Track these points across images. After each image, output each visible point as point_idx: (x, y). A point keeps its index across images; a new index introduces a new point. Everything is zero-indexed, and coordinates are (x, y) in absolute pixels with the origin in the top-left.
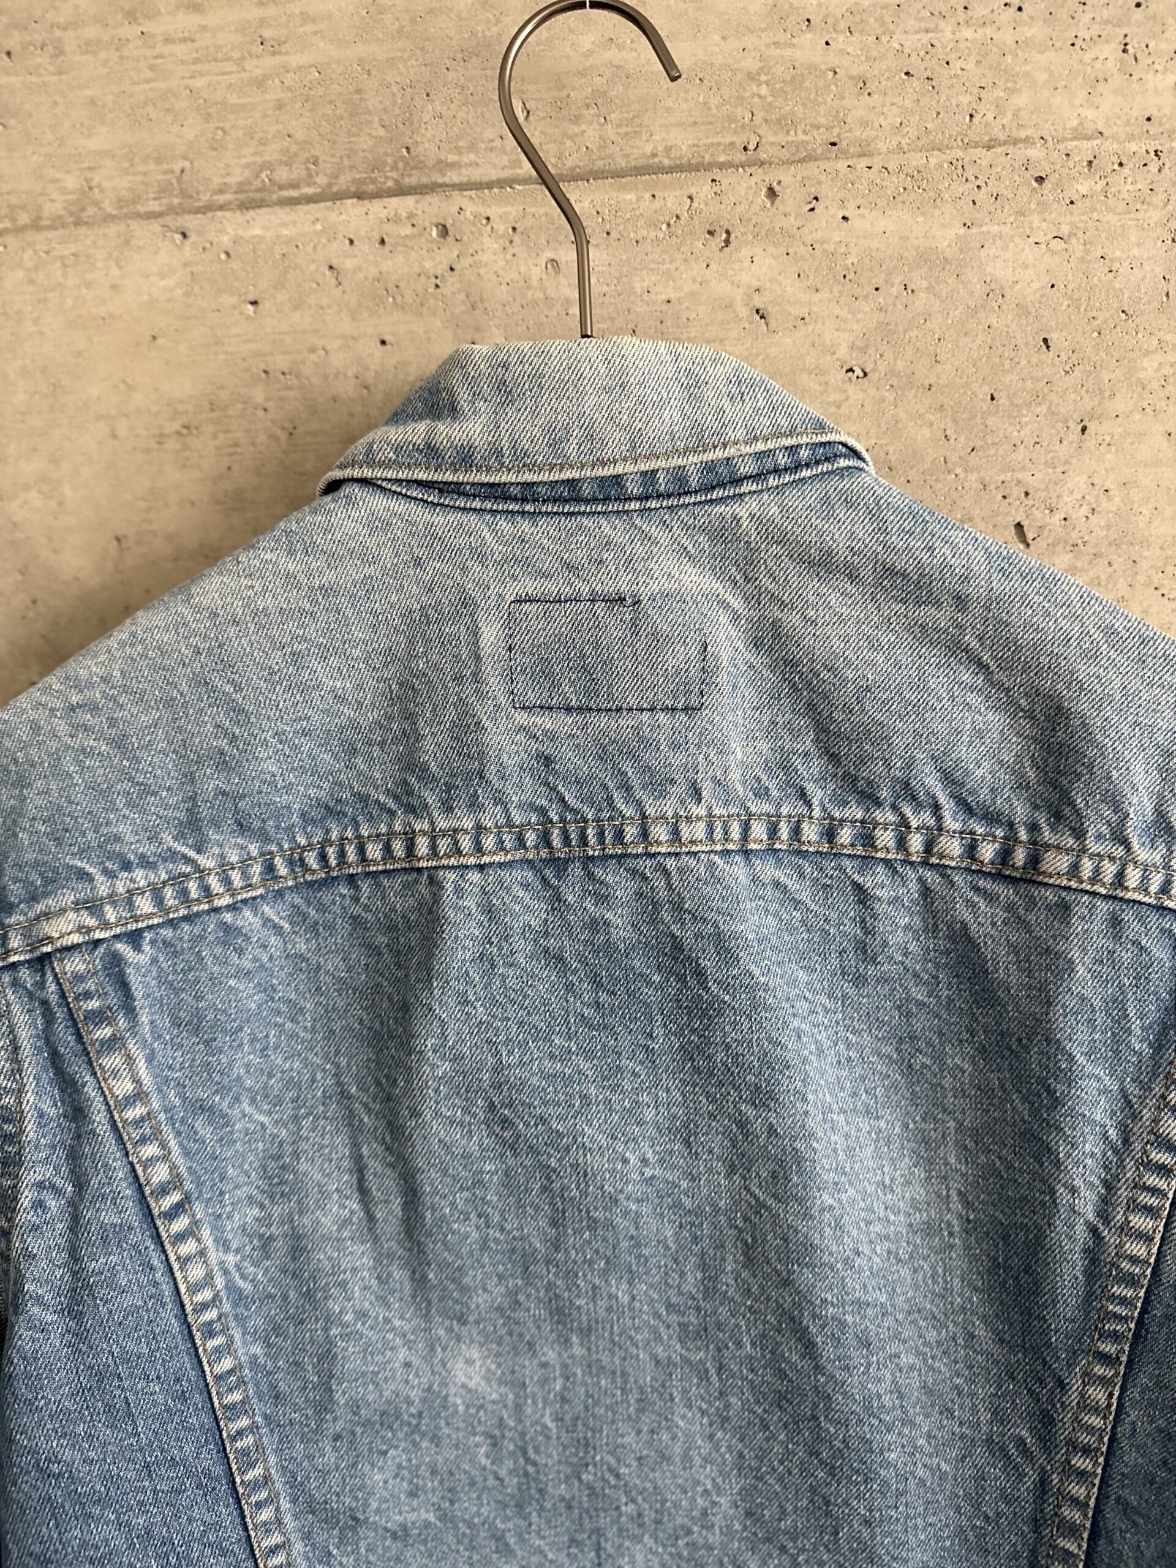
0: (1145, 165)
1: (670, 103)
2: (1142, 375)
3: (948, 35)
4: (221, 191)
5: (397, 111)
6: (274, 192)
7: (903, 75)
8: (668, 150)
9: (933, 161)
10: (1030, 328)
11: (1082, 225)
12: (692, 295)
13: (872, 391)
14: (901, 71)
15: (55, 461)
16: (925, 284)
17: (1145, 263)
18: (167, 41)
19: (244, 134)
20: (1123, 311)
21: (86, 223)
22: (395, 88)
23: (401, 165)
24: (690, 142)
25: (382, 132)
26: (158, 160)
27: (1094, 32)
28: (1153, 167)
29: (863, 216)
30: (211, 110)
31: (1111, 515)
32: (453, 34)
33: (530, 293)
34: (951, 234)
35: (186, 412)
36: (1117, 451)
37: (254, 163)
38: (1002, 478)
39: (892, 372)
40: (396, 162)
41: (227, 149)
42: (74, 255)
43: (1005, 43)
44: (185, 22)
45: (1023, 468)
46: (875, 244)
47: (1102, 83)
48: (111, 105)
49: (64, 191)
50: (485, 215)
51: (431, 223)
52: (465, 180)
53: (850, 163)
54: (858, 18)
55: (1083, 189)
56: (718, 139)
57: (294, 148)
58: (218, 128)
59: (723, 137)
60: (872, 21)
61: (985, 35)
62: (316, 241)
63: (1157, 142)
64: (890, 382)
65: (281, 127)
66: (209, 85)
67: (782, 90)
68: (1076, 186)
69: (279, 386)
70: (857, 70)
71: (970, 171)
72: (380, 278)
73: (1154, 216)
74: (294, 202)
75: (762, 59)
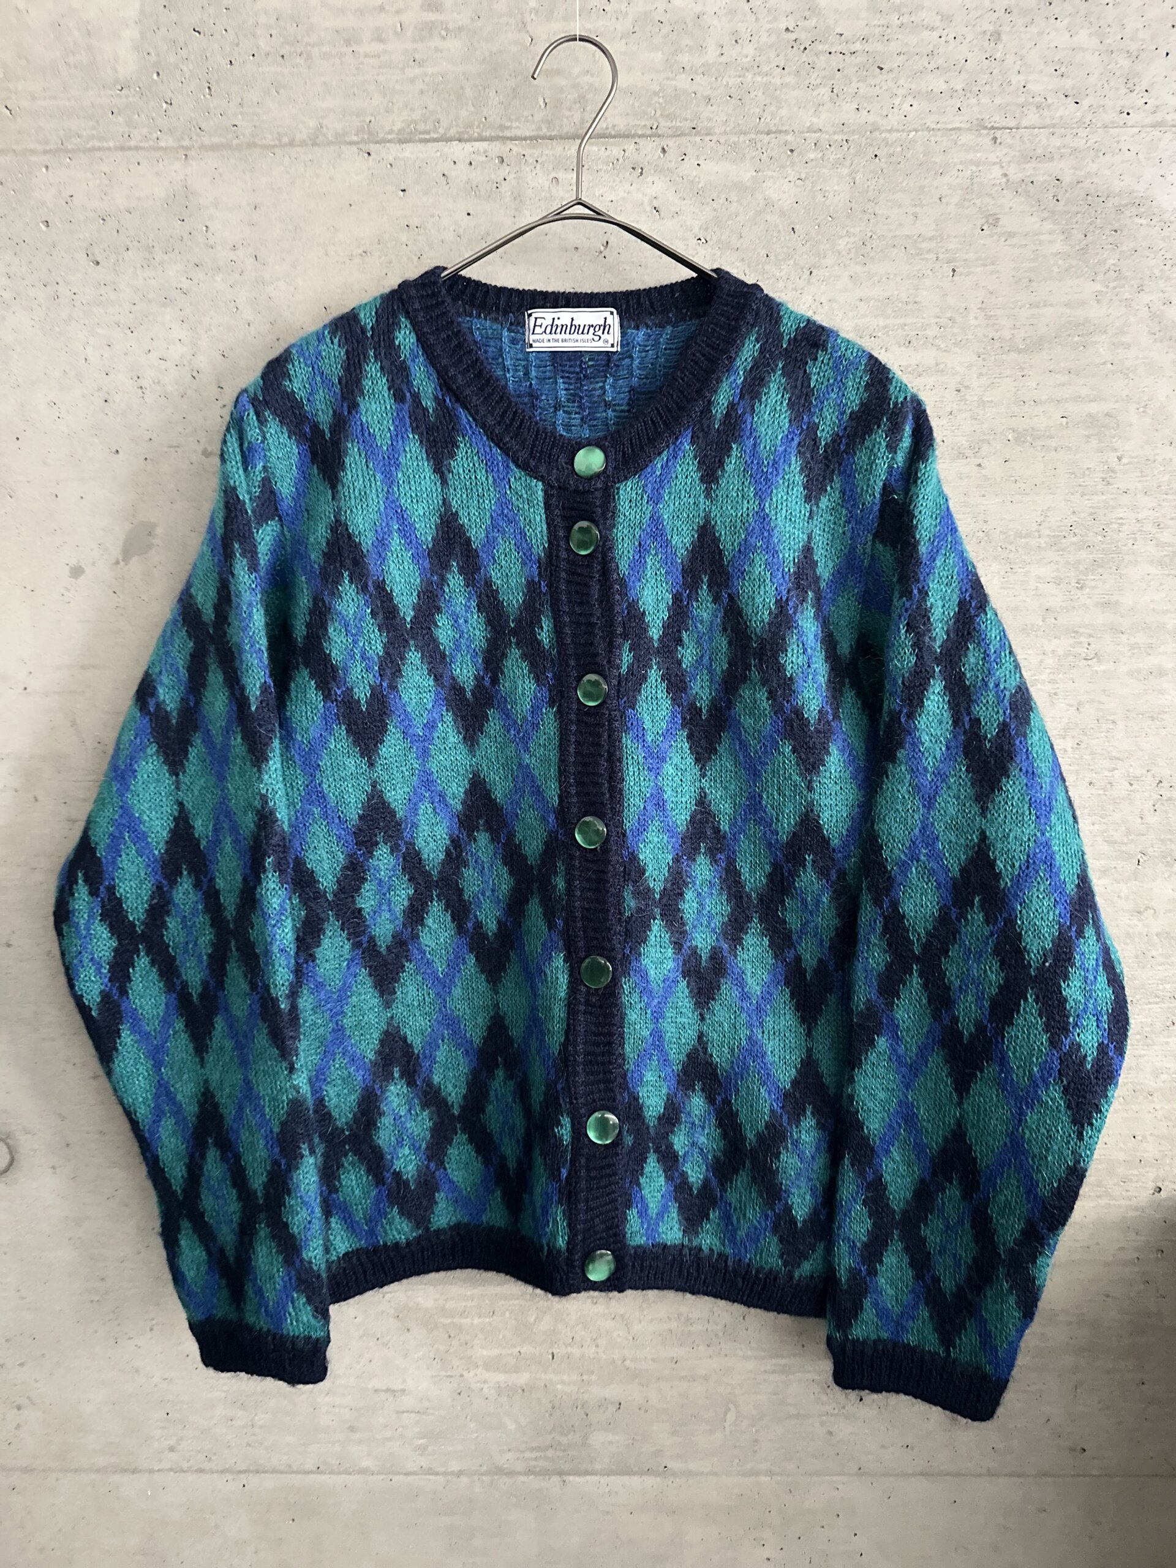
0: (841, 146)
2: (838, 247)
3: (749, 79)
4: (389, 133)
7: (728, 97)
8: (614, 126)
9: (741, 139)
10: (786, 222)
11: (811, 174)
12: (623, 199)
13: (710, 250)
14: (727, 95)
16: (736, 199)
17: (841, 193)
18: (366, 56)
19: (403, 105)
20: (830, 216)
21: (318, 145)
22: (480, 88)
23: (481, 125)
24: (625, 124)
25: (472, 109)
26: (358, 115)
27: (819, 81)
28: (845, 148)
29: (707, 164)
30: (387, 92)
33: (543, 193)
34: (749, 175)
35: (365, 244)
36: (826, 285)
37: (407, 120)
39: (719, 241)
40: (479, 125)
41: (394, 112)
42: (310, 160)
43: (776, 84)
44: (377, 47)
45: (782, 291)
46: (712, 178)
47: (821, 107)
48: (335, 86)
49: (307, 127)
50: (523, 153)
51: (496, 156)
52: (513, 135)
53: (701, 138)
54: (707, 68)
55: (812, 156)
56: (638, 123)
57: (428, 114)
58: (389, 101)
59: (641, 122)
60: (713, 70)
61: (767, 80)
62: (437, 161)
63: (847, 136)
64: (719, 246)
65: (422, 103)
66: (386, 79)
67: (670, 100)
68: (809, 155)
69: (415, 233)
70: (706, 93)
71: (759, 145)
72: (469, 181)
73: (845, 171)
74: (427, 141)
75: (660, 84)
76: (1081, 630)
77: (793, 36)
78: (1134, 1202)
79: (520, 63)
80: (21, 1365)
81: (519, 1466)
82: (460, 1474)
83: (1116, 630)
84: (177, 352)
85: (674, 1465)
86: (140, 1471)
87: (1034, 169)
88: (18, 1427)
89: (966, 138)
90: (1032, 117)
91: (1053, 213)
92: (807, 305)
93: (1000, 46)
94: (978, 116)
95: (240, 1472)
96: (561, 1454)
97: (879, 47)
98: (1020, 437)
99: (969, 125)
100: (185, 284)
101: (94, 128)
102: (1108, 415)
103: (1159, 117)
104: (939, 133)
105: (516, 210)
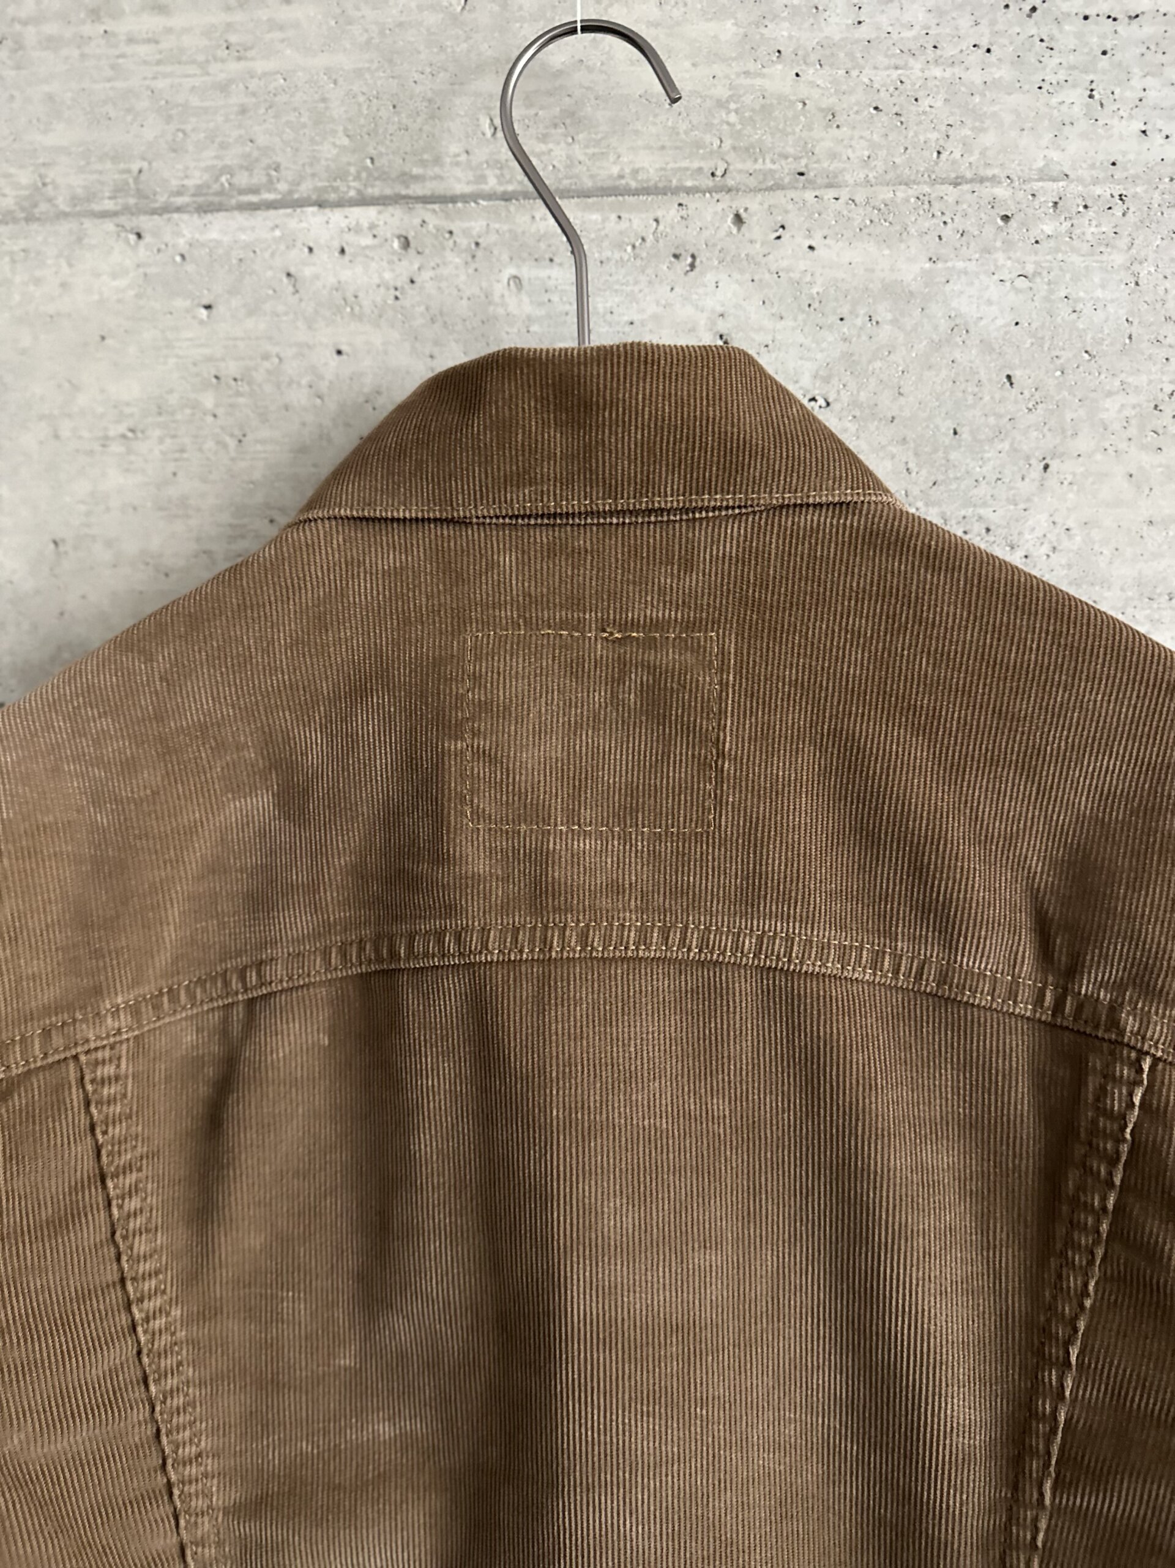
0: (1110, 208)
1: (638, 126)
2: (1104, 416)
3: (917, 72)
4: (179, 193)
5: (362, 121)
6: (232, 197)
7: (872, 110)
8: (635, 172)
9: (900, 195)
10: (993, 365)
11: (1047, 264)
12: (656, 317)
14: (870, 105)
16: (889, 316)
17: (1109, 305)
18: (131, 40)
19: (206, 138)
20: (1086, 352)
21: (38, 219)
22: (361, 99)
23: (364, 175)
24: (657, 166)
25: (346, 141)
26: (116, 158)
27: (1062, 76)
28: (1118, 211)
29: (829, 247)
30: (174, 112)
31: (1071, 555)
32: (422, 48)
33: (491, 308)
34: (916, 267)
35: (132, 415)
36: (1078, 491)
37: (213, 167)
38: (963, 513)
39: (855, 403)
40: (359, 173)
41: (187, 151)
42: (24, 251)
43: (973, 83)
44: (151, 23)
45: (985, 504)
46: (841, 275)
47: (1068, 127)
48: (69, 103)
49: (16, 186)
50: (448, 229)
51: (393, 235)
52: (428, 193)
53: (817, 193)
54: (828, 52)
55: (1048, 229)
56: (685, 164)
57: (255, 154)
58: (178, 130)
59: (691, 162)
60: (842, 55)
61: (954, 74)
62: (274, 247)
63: (1121, 187)
64: (853, 413)
65: (242, 132)
66: (172, 86)
67: (751, 118)
68: (1041, 226)
69: (231, 392)
70: (826, 103)
71: (937, 207)
72: (338, 287)
73: (1118, 259)
74: (254, 207)
75: (731, 87)
79: (442, 48)
92: (1039, 533)
105: (436, 343)
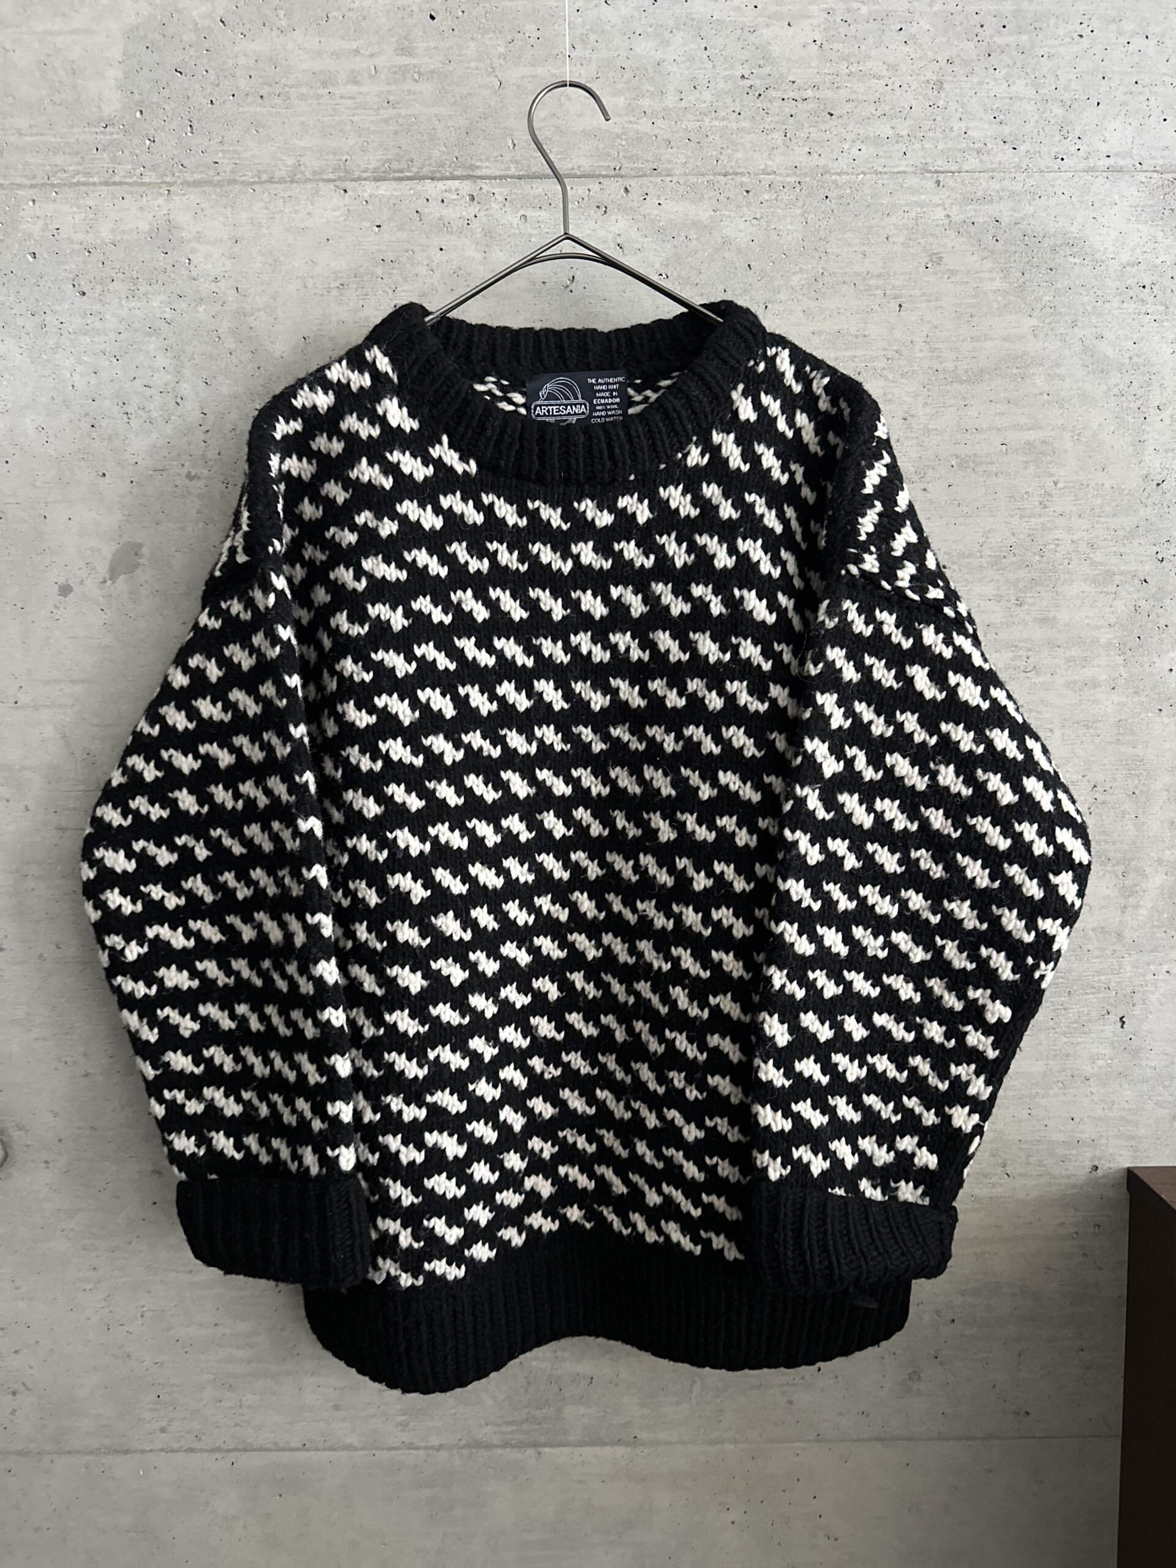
0: (794, 188)
1: (581, 145)
2: (792, 283)
3: (707, 123)
4: (365, 172)
5: (452, 140)
7: (687, 140)
8: (579, 167)
9: (700, 180)
10: (742, 259)
11: (766, 213)
14: (686, 138)
15: (274, 298)
16: (695, 237)
17: (794, 232)
18: (342, 97)
19: (378, 145)
20: (784, 254)
21: (297, 182)
22: (452, 129)
23: (453, 165)
24: (589, 164)
25: (444, 149)
26: (334, 154)
27: (772, 127)
28: (798, 189)
29: (668, 204)
30: (362, 132)
33: (512, 230)
34: (707, 214)
35: (342, 277)
37: (381, 159)
39: (679, 277)
40: (450, 164)
41: (369, 152)
42: (289, 197)
43: (732, 129)
44: (352, 89)
46: (673, 217)
47: (775, 150)
48: (312, 126)
49: (286, 166)
50: (492, 192)
51: (467, 194)
52: (483, 174)
53: (662, 179)
54: (667, 113)
55: (766, 197)
56: (602, 164)
57: (401, 154)
58: (365, 141)
59: (605, 163)
60: (673, 114)
61: (724, 124)
62: (410, 198)
63: (799, 178)
64: (679, 281)
65: (395, 143)
66: (361, 120)
68: (763, 196)
69: (390, 267)
70: (666, 136)
71: (717, 186)
72: (441, 218)
73: (798, 211)
74: (401, 179)
75: (623, 128)
76: (1021, 644)
77: (747, 83)
78: (1073, 1181)
79: (490, 106)
80: (16, 1352)
81: (496, 1440)
82: (440, 1448)
83: (1053, 644)
84: (161, 379)
85: (644, 1435)
86: (132, 1452)
87: (975, 210)
88: (14, 1412)
89: (912, 181)
90: (973, 162)
91: (992, 252)
93: (943, 94)
94: (923, 161)
95: (228, 1451)
96: (536, 1427)
97: (829, 94)
98: (963, 463)
99: (913, 169)
100: (169, 315)
101: (79, 164)
102: (1044, 442)
103: (1091, 162)
104: (885, 177)
105: (487, 246)
